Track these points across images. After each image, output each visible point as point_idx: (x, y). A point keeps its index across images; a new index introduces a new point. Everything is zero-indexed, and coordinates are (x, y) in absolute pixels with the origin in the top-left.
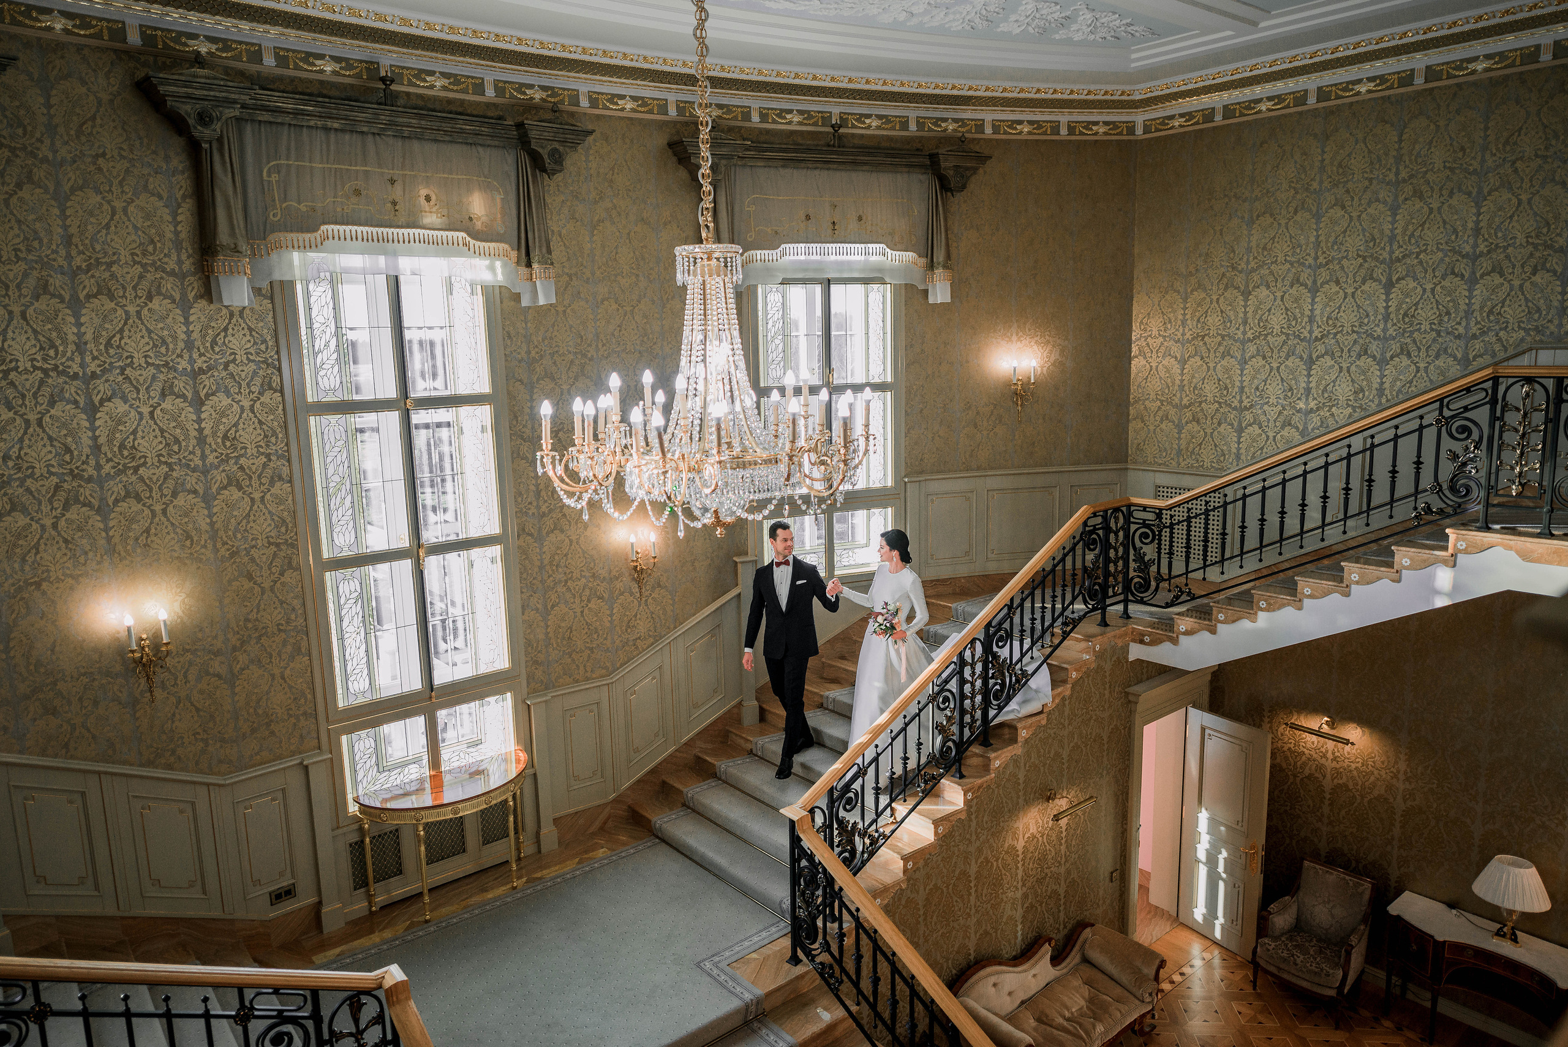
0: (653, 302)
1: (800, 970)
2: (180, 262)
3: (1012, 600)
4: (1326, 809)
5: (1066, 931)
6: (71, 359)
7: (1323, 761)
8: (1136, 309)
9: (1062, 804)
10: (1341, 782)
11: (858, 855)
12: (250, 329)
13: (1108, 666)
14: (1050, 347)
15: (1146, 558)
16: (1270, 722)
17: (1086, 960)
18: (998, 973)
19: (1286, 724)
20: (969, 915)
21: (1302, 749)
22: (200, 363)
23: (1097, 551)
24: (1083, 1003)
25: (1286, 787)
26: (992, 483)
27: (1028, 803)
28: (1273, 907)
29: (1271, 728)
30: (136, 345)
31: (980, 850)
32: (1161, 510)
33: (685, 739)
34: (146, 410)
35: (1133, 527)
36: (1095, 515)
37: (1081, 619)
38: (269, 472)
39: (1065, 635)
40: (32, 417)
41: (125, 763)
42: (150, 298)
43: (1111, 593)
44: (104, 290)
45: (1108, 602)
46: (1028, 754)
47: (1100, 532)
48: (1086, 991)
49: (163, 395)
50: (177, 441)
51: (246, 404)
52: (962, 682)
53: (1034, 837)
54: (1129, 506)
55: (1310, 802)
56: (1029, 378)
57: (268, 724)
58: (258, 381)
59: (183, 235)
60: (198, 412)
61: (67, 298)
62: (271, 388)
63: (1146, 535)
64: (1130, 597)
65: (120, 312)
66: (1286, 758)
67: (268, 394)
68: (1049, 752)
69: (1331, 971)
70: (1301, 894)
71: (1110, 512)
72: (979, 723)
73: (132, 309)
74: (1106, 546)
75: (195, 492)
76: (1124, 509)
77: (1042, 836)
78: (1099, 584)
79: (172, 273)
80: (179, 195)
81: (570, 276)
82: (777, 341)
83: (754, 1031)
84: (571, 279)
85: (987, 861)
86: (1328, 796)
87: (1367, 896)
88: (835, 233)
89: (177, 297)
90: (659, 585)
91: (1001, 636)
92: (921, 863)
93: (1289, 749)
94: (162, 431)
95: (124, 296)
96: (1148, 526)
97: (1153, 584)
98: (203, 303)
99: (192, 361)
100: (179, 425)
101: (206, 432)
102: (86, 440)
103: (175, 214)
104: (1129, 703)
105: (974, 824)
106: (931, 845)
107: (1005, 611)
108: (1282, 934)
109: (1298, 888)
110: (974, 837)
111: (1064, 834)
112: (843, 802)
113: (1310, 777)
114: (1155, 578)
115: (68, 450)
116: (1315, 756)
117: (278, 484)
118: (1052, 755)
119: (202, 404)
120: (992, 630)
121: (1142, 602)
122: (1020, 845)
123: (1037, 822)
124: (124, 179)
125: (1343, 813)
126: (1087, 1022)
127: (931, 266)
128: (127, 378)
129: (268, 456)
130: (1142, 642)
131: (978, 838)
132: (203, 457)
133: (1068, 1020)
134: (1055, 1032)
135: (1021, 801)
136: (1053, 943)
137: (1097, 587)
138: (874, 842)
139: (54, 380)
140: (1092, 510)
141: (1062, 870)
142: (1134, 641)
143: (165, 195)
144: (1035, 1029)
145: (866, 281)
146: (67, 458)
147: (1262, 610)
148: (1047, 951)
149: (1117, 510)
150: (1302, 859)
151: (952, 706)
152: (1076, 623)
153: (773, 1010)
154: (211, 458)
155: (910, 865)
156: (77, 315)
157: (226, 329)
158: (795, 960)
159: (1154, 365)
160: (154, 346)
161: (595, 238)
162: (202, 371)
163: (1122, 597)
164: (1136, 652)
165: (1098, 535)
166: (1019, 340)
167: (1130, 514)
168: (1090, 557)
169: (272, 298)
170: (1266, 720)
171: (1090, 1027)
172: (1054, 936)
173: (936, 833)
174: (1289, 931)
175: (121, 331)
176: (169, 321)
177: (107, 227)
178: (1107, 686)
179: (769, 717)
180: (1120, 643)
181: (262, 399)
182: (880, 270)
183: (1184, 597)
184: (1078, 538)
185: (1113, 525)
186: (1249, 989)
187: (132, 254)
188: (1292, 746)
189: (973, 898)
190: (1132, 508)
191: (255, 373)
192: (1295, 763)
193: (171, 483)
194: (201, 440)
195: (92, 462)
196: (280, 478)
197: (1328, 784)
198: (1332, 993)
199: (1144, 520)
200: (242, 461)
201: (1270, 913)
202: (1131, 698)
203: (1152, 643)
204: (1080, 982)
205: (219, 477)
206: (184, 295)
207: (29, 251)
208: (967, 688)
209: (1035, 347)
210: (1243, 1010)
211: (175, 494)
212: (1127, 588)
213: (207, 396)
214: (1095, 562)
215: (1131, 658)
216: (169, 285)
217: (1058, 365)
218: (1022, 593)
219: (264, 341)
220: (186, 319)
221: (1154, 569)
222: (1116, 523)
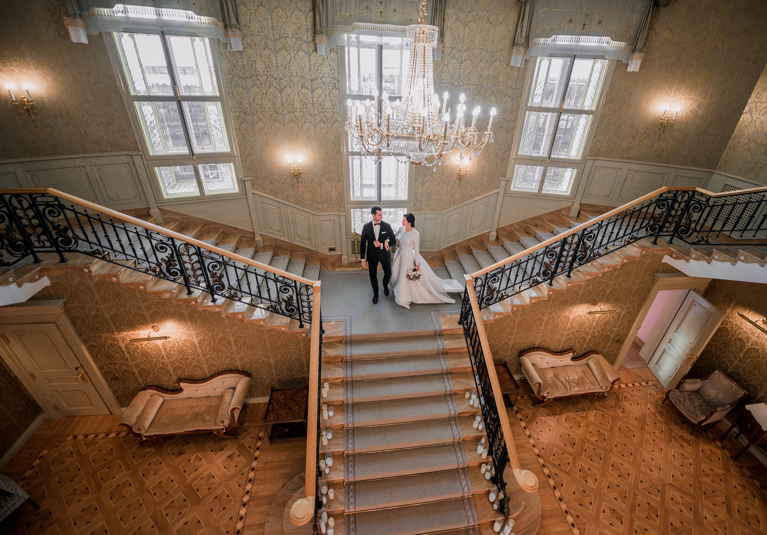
0: (487, 62)
1: (461, 326)
2: (308, 37)
3: (602, 221)
4: (741, 355)
5: (585, 352)
6: (275, 72)
7: (751, 336)
8: (758, 84)
9: (597, 308)
10: (755, 347)
11: (494, 298)
12: (329, 65)
13: (647, 262)
14: (692, 101)
15: (692, 219)
16: (733, 310)
17: (588, 365)
18: (544, 355)
19: (739, 314)
20: (539, 332)
21: (743, 326)
22: (313, 77)
23: (664, 210)
24: (576, 377)
25: (725, 338)
26: (634, 167)
27: (581, 302)
28: (688, 381)
29: (731, 312)
30: (294, 68)
31: (551, 313)
32: (710, 197)
33: (466, 239)
34: (297, 92)
35: (692, 202)
36: (669, 192)
37: (641, 238)
38: (334, 118)
39: (629, 243)
40: (264, 91)
41: (290, 202)
42: (298, 51)
43: (665, 229)
44: (284, 48)
45: (661, 234)
46: (588, 286)
47: (670, 201)
48: (581, 374)
49: (302, 87)
50: (306, 104)
51: (327, 93)
52: (563, 250)
53: (580, 316)
54: (694, 192)
55: (734, 349)
56: (673, 117)
57: (330, 201)
58: (331, 85)
59: (309, 27)
60: (312, 94)
61: (273, 50)
62: (335, 88)
63: (697, 208)
64: (676, 235)
65: (289, 56)
66: (732, 327)
67: (335, 90)
68: (599, 288)
69: (699, 415)
70: (707, 381)
71: (679, 193)
72: (566, 268)
73: (293, 55)
74: (672, 207)
75: (311, 122)
76: (691, 193)
77: (585, 317)
78: (659, 225)
79: (305, 42)
80: (308, 10)
81: (452, 48)
82: (541, 85)
83: (436, 339)
84: (452, 50)
85: (553, 317)
86: (745, 350)
87: (739, 396)
88: (584, 30)
89: (307, 51)
90: (467, 182)
91: (591, 236)
92: (521, 309)
93: (736, 324)
94: (301, 100)
95: (290, 50)
96: (700, 204)
97: (690, 231)
98: (315, 53)
99: (311, 76)
100: (306, 99)
101: (315, 102)
102: (279, 100)
103: (306, 18)
104: (653, 281)
105: (550, 303)
106: (526, 305)
107: (597, 225)
108: (686, 392)
109: (707, 379)
110: (549, 308)
111: (597, 319)
112: (492, 279)
113: (740, 339)
114: (692, 230)
115: (274, 104)
116: (748, 332)
117: (336, 123)
118: (600, 289)
119: (314, 92)
120: (586, 232)
121: (681, 238)
122: (572, 317)
123: (583, 311)
124: (290, 4)
125: (749, 360)
126: (573, 384)
127: (633, 51)
128: (291, 80)
129: (334, 113)
130: (671, 256)
131: (551, 308)
132: (314, 111)
133: (566, 380)
134: (558, 381)
135: (578, 302)
136: (575, 354)
137: (657, 226)
138: (502, 296)
139: (270, 79)
140: (667, 189)
141: (591, 331)
142: (668, 254)
143: (303, 10)
144: (551, 378)
145: (595, 57)
146: (274, 106)
147: (741, 260)
148: (571, 355)
149: (685, 192)
150: (716, 369)
151: (554, 257)
152: (636, 239)
153: (446, 335)
154: (316, 112)
155: (515, 309)
156: (276, 57)
157: (322, 64)
158: (460, 323)
159: (754, 119)
160: (300, 69)
161: (466, 30)
162: (314, 80)
163: (672, 233)
164: (667, 259)
165: (668, 203)
166: (675, 96)
167: (693, 195)
168: (658, 211)
169: (337, 53)
170: (731, 308)
171: (572, 386)
172: (577, 351)
173: (530, 301)
174: (692, 392)
175: (289, 63)
176: (304, 60)
177: (285, 23)
178: (644, 270)
179: (499, 240)
180: (659, 253)
181: (333, 92)
182: (604, 52)
183: (703, 242)
184: (654, 200)
185: (679, 199)
186: (660, 403)
187: (293, 34)
188: (738, 323)
189: (542, 328)
190: (696, 193)
191: (331, 82)
192: (736, 331)
193: (304, 118)
194: (313, 105)
195: (281, 109)
196: (337, 121)
197: (748, 345)
198: (696, 423)
199: (699, 200)
200: (325, 113)
201: (685, 382)
202: (655, 278)
203: (675, 258)
204: (581, 370)
205: (318, 118)
206: (309, 50)
207: (262, 32)
208: (565, 253)
209: (683, 101)
210: (651, 408)
211: (305, 122)
212: (676, 230)
213: (315, 89)
214: (660, 216)
215: (663, 261)
216: (304, 46)
217: (694, 112)
218: (610, 220)
219: (334, 70)
220: (309, 59)
221: (693, 226)
222: (682, 199)
